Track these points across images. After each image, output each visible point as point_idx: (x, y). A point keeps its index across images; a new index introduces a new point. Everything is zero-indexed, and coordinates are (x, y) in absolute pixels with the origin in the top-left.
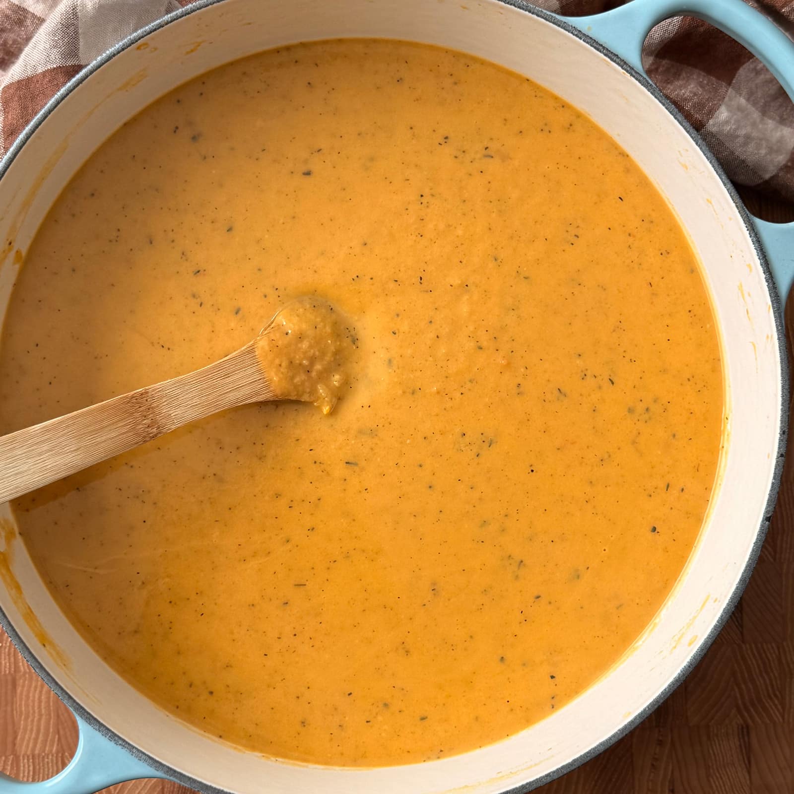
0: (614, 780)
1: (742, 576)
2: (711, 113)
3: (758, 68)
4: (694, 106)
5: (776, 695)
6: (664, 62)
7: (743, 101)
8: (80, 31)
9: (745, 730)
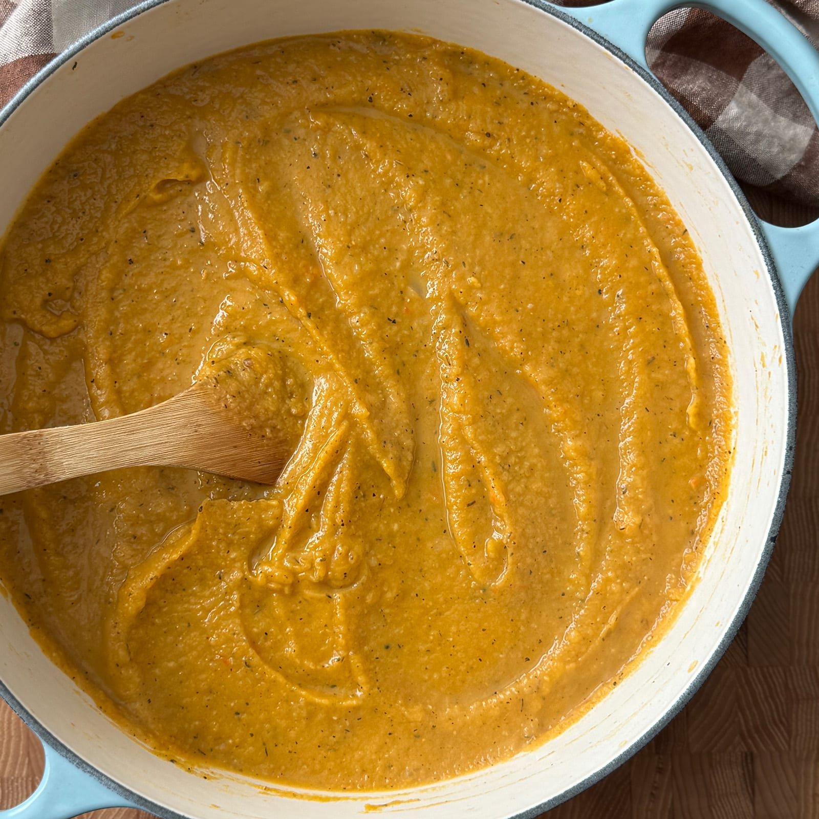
0: (611, 809)
1: (746, 599)
2: (720, 108)
3: (770, 62)
4: (702, 101)
5: (781, 722)
6: (671, 56)
7: (754, 97)
8: (53, 17)
9: (749, 758)
